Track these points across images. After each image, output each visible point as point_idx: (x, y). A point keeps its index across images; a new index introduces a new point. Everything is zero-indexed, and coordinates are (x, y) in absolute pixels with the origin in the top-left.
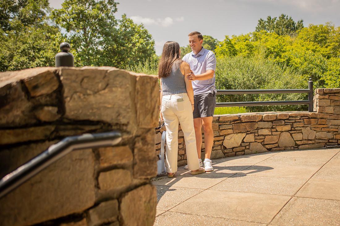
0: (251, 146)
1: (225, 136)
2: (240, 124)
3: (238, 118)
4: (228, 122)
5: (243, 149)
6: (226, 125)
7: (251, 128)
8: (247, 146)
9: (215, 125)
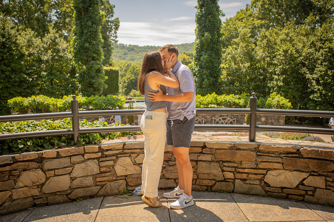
0: (317, 193)
1: (268, 170)
3: (295, 151)
4: (275, 153)
5: (302, 193)
6: (271, 156)
7: (320, 168)
8: (309, 190)
9: (250, 154)
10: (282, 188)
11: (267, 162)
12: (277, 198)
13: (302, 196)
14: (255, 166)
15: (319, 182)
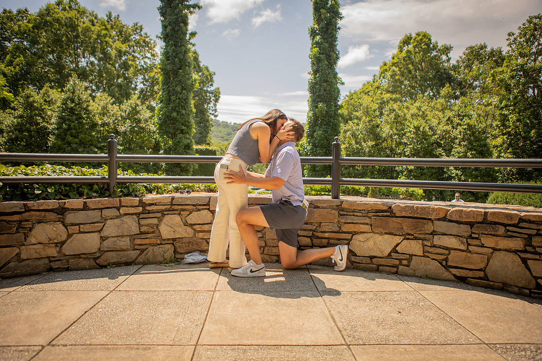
0: (413, 262)
1: (354, 233)
2: (390, 219)
3: (385, 208)
4: (361, 211)
5: (395, 263)
6: (357, 216)
7: (416, 228)
8: (403, 260)
9: (331, 214)
10: (372, 257)
11: (352, 223)
12: (365, 270)
13: (396, 267)
14: (338, 229)
15: (415, 248)
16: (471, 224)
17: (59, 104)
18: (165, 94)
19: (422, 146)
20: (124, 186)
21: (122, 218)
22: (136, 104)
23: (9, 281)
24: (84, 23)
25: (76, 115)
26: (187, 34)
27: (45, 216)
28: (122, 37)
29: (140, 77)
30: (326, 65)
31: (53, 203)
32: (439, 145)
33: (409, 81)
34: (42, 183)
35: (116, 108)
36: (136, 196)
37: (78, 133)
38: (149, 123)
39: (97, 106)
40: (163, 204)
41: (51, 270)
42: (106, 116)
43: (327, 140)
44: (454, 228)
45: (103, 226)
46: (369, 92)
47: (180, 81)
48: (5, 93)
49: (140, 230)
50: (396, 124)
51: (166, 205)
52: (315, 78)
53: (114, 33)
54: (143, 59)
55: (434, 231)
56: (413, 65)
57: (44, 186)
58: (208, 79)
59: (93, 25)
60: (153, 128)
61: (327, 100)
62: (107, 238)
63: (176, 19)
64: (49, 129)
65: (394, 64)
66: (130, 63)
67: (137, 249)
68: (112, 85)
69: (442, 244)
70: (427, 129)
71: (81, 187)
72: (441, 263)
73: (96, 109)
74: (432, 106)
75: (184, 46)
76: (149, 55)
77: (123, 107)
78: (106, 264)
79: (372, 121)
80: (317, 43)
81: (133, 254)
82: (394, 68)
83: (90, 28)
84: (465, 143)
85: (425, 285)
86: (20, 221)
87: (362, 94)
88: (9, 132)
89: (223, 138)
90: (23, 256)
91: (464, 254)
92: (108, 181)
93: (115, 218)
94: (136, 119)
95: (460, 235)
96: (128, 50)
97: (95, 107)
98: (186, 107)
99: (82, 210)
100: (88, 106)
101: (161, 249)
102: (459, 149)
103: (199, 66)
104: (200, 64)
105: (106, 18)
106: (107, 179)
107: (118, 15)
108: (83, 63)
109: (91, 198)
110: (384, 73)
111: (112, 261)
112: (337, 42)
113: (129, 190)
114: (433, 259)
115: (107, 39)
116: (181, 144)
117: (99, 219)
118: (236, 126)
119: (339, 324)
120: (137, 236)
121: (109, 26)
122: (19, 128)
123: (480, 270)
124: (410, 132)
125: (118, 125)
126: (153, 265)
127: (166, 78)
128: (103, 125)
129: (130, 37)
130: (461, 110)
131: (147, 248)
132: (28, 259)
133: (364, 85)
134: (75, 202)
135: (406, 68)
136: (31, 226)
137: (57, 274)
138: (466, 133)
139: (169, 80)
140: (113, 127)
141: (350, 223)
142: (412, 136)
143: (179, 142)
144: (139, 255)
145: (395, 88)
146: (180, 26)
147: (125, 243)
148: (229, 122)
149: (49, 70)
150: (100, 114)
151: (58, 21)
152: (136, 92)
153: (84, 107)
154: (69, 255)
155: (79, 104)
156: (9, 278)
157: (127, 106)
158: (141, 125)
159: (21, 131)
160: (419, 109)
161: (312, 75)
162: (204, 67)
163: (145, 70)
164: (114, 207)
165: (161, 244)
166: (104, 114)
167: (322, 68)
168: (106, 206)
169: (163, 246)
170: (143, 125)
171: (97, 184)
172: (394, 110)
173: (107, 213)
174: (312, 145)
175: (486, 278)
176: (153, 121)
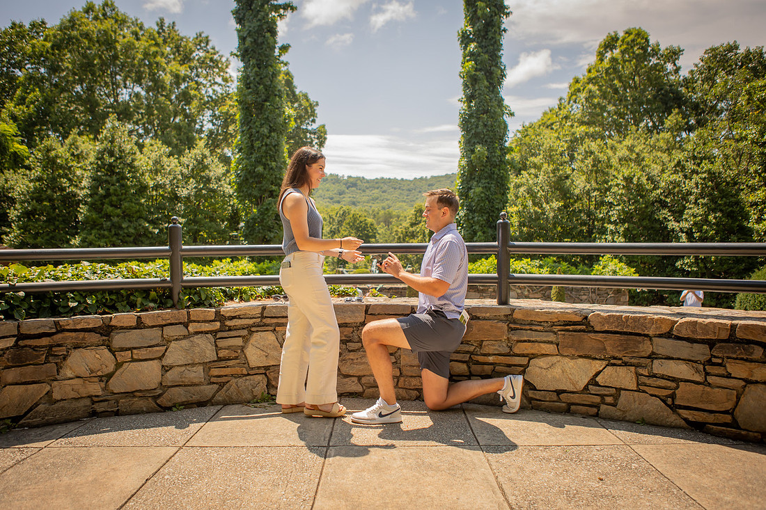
0: (622, 400)
1: (532, 357)
2: (585, 336)
3: (579, 319)
4: (542, 324)
5: (594, 401)
6: (536, 331)
7: (625, 349)
8: (607, 395)
9: (496, 328)
10: (559, 392)
11: (529, 341)
12: (550, 411)
13: (595, 407)
14: (507, 350)
15: (624, 378)
16: (711, 343)
17: (92, 159)
18: (245, 139)
19: (636, 207)
20: (193, 291)
21: (192, 339)
22: (202, 154)
23: (39, 431)
24: (124, 37)
25: (118, 174)
26: (275, 48)
27: (84, 339)
28: (180, 54)
29: (208, 113)
30: (487, 87)
31: (94, 320)
32: (664, 205)
33: (614, 105)
34: (78, 291)
35: (174, 161)
36: (211, 306)
37: (121, 200)
38: (223, 182)
39: (147, 160)
40: (250, 316)
41: (94, 414)
42: (159, 174)
43: (489, 202)
44: (684, 349)
45: (166, 351)
46: (552, 124)
47: (267, 118)
48: (17, 145)
49: (217, 355)
50: (596, 173)
51: (253, 318)
52: (469, 107)
53: (168, 49)
54: (211, 86)
55: (653, 353)
56: (620, 81)
57: (81, 295)
58: (308, 112)
59: (138, 39)
60: (229, 190)
61: (489, 140)
62: (171, 367)
63: (259, 26)
64: (79, 195)
65: (590, 80)
66: (192, 92)
67: (214, 383)
68: (168, 126)
69: (665, 373)
70: (644, 180)
71: (132, 294)
72: (664, 401)
73: (145, 164)
74: (652, 143)
75: (272, 66)
76: (219, 80)
77: (184, 160)
78: (170, 404)
79: (558, 170)
80: (472, 54)
81: (209, 390)
82: (591, 86)
83: (133, 44)
84: (705, 201)
85: (641, 435)
86: (51, 347)
87: (541, 127)
88: (24, 202)
89: (332, 199)
90: (56, 396)
91: (700, 387)
92: (170, 285)
93: (181, 339)
94: (203, 177)
95: (693, 359)
96: (188, 73)
97: (143, 161)
98: (276, 158)
99: (135, 328)
100: (133, 160)
101: (248, 382)
102: (696, 210)
103: (293, 93)
104: (295, 90)
105: (156, 28)
106: (169, 282)
107: (174, 23)
108: (124, 95)
109: (147, 310)
110: (576, 95)
111: (180, 400)
112: (502, 52)
113: (200, 297)
114: (652, 395)
115: (158, 59)
116: (271, 212)
117: (159, 340)
118: (351, 180)
119: (512, 499)
120: (213, 364)
121: (160, 40)
122: (37, 196)
123: (726, 412)
124: (617, 185)
125: (178, 187)
126: (237, 406)
127: (246, 115)
128: (156, 187)
129: (191, 54)
130: (697, 150)
131: (229, 381)
132: (62, 400)
133: (545, 114)
134: (124, 317)
135: (610, 85)
136: (65, 353)
137: (103, 421)
138: (706, 184)
139: (250, 118)
140: (170, 189)
141: (525, 341)
142: (620, 192)
143: (267, 209)
144: (217, 391)
145: (593, 117)
146: (264, 36)
147: (197, 374)
148: (340, 175)
149: (76, 108)
150: (151, 171)
151: (87, 35)
152: (203, 135)
153: (128, 162)
154: (118, 394)
155: (121, 158)
156: (38, 426)
157: (189, 157)
158: (211, 186)
159: (39, 200)
160: (631, 149)
161: (464, 103)
162: (301, 95)
163: (215, 103)
164: (180, 323)
165: (248, 375)
166: (156, 172)
167: (480, 92)
168: (169, 321)
169: (251, 377)
170: (213, 186)
171: (155, 289)
172: (592, 153)
173: (170, 331)
174: (467, 210)
175: (735, 424)
176: (228, 180)
